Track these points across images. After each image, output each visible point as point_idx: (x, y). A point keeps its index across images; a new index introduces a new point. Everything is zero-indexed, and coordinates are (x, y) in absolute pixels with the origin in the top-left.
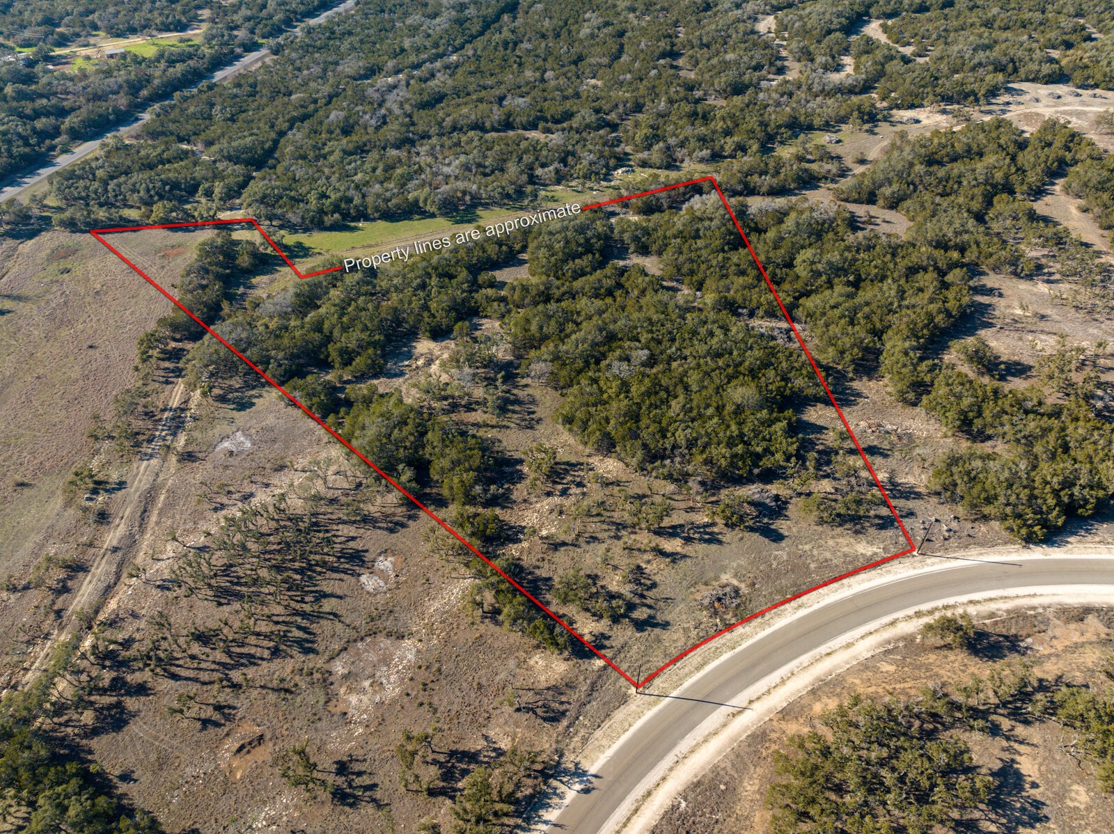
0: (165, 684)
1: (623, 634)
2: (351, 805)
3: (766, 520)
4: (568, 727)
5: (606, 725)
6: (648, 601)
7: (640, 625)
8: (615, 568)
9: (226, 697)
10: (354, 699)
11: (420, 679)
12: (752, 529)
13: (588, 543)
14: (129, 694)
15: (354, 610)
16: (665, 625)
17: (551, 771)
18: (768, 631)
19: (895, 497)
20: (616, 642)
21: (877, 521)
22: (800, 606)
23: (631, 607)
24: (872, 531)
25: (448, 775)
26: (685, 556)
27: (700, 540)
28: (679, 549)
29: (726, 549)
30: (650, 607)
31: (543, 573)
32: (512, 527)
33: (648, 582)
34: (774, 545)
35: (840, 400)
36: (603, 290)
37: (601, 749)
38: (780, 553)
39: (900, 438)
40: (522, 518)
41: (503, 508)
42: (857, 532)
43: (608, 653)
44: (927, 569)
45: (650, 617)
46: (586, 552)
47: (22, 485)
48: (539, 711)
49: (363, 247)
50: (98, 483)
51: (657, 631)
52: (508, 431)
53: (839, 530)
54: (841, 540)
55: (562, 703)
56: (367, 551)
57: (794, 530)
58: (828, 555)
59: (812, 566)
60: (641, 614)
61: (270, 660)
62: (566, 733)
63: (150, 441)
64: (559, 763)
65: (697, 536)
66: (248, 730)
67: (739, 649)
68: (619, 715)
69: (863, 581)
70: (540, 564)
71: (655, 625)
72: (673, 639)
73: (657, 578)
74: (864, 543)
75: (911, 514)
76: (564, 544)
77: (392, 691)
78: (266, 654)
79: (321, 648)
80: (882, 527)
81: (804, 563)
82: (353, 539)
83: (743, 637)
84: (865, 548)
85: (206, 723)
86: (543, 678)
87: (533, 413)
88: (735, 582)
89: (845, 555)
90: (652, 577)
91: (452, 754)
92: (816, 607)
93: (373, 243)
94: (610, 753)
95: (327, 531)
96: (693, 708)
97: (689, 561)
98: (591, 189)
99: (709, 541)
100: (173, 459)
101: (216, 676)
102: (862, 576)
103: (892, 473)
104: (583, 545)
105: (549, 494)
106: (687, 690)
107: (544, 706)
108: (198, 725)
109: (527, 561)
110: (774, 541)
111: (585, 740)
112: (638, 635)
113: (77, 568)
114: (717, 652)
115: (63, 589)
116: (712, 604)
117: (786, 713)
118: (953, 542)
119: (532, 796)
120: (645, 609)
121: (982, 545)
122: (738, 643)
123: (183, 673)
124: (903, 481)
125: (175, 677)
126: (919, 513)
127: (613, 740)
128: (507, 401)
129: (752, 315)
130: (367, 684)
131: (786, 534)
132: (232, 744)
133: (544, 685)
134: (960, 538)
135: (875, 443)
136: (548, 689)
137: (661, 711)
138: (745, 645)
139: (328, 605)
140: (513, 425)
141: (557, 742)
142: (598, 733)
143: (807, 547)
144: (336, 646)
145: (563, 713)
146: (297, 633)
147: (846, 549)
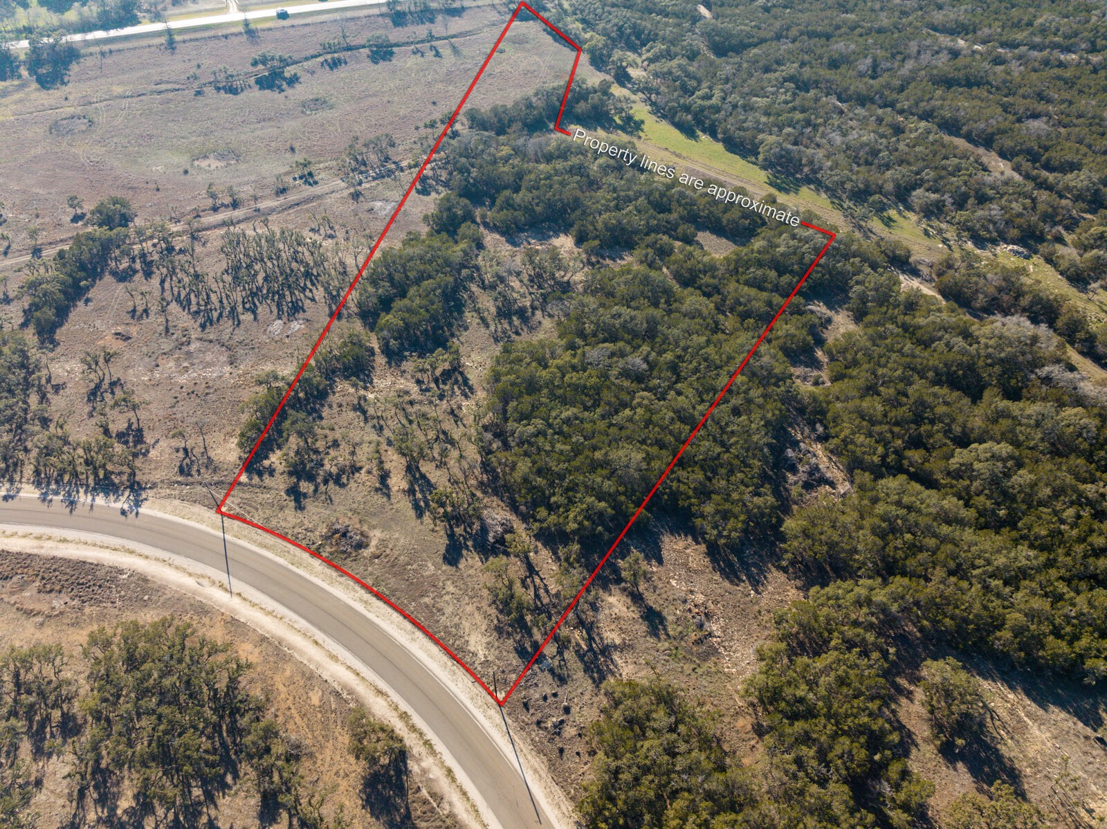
0: (155, 281)
1: (280, 483)
2: (89, 400)
3: (470, 543)
4: (178, 482)
5: (186, 504)
6: (322, 488)
7: (294, 492)
8: (353, 453)
9: (154, 308)
10: (172, 364)
11: (196, 388)
12: (451, 536)
13: (374, 427)
14: (144, 272)
15: (247, 330)
16: (300, 507)
17: (136, 488)
18: (324, 585)
19: (580, 656)
20: (267, 480)
21: (528, 645)
22: (366, 602)
23: (311, 478)
24: (510, 643)
25: (121, 436)
26: (389, 496)
27: (415, 500)
28: (395, 489)
29: (414, 522)
30: (316, 491)
31: (326, 412)
32: (368, 376)
33: (344, 480)
34: (440, 560)
35: (730, 565)
36: (741, 308)
37: (163, 509)
38: (432, 567)
39: (699, 642)
40: (383, 377)
41: (389, 363)
42: (499, 630)
43: (256, 479)
44: (478, 714)
45: (305, 496)
46: (362, 429)
47: (292, 149)
48: (187, 460)
49: (674, 153)
50: (310, 174)
51: (292, 504)
52: (483, 330)
53: (493, 611)
54: (478, 617)
55: (198, 471)
56: (304, 311)
57: (471, 572)
58: (449, 610)
59: (426, 600)
60: (306, 487)
61: (189, 313)
62: (171, 484)
63: (361, 173)
64: (145, 489)
65: (419, 495)
66: (134, 331)
67: (294, 568)
68: (197, 509)
69: (426, 651)
70: (335, 406)
71: (297, 501)
72: (289, 518)
73: (352, 485)
74: (485, 640)
75: (562, 680)
76: (364, 412)
77: (182, 379)
78: (194, 308)
79: (207, 330)
80: (521, 652)
81: (427, 591)
82: (313, 300)
83: (307, 567)
84: (478, 643)
85: (134, 311)
86: (219, 451)
87: (517, 333)
88: (374, 543)
89: (457, 626)
90: (352, 481)
91: (140, 430)
92: (371, 616)
93: (684, 154)
94: (160, 514)
95: (313, 284)
96: (217, 553)
97: (385, 499)
98: (945, 241)
99: (416, 507)
100: (352, 190)
101: (169, 299)
102: (435, 649)
103: (624, 648)
104: (370, 424)
105: (419, 382)
106: (235, 544)
107: (192, 462)
108: (130, 309)
109: (334, 399)
110: (445, 558)
111: (169, 496)
112: (283, 493)
113: (235, 205)
114: (282, 554)
115: (215, 209)
116: (337, 531)
117: (233, 624)
118: (538, 735)
119: (114, 484)
120: (312, 488)
121: (552, 767)
122: (300, 565)
123: (167, 285)
124: (620, 662)
125: (163, 282)
126: (568, 688)
127: (173, 512)
128: (521, 313)
129: (823, 439)
130: (185, 364)
131: (461, 566)
132: (120, 329)
133: (211, 454)
134: (551, 740)
135: (670, 618)
136: (209, 458)
137: (208, 534)
138: (300, 571)
139: (247, 317)
140: (492, 328)
141: (162, 481)
142: (177, 502)
143: (451, 588)
144: (211, 337)
145: (189, 475)
146: (215, 314)
147: (466, 624)
